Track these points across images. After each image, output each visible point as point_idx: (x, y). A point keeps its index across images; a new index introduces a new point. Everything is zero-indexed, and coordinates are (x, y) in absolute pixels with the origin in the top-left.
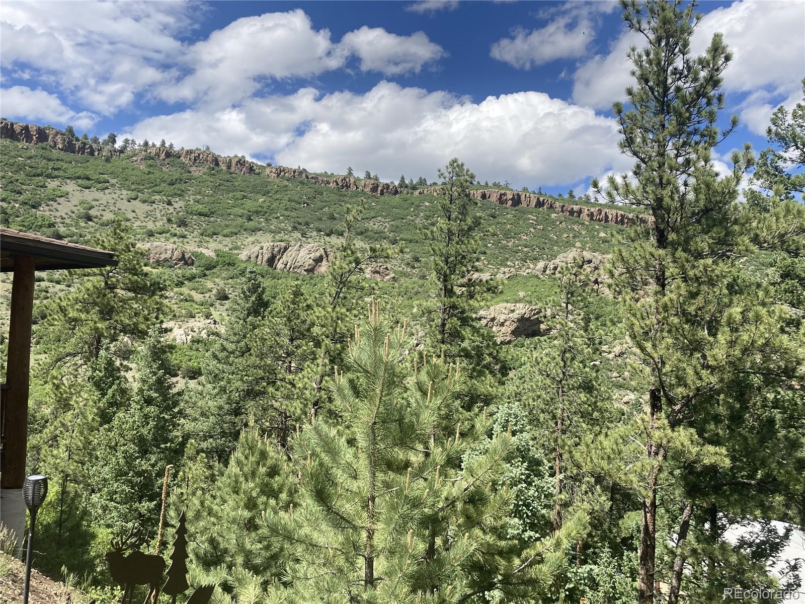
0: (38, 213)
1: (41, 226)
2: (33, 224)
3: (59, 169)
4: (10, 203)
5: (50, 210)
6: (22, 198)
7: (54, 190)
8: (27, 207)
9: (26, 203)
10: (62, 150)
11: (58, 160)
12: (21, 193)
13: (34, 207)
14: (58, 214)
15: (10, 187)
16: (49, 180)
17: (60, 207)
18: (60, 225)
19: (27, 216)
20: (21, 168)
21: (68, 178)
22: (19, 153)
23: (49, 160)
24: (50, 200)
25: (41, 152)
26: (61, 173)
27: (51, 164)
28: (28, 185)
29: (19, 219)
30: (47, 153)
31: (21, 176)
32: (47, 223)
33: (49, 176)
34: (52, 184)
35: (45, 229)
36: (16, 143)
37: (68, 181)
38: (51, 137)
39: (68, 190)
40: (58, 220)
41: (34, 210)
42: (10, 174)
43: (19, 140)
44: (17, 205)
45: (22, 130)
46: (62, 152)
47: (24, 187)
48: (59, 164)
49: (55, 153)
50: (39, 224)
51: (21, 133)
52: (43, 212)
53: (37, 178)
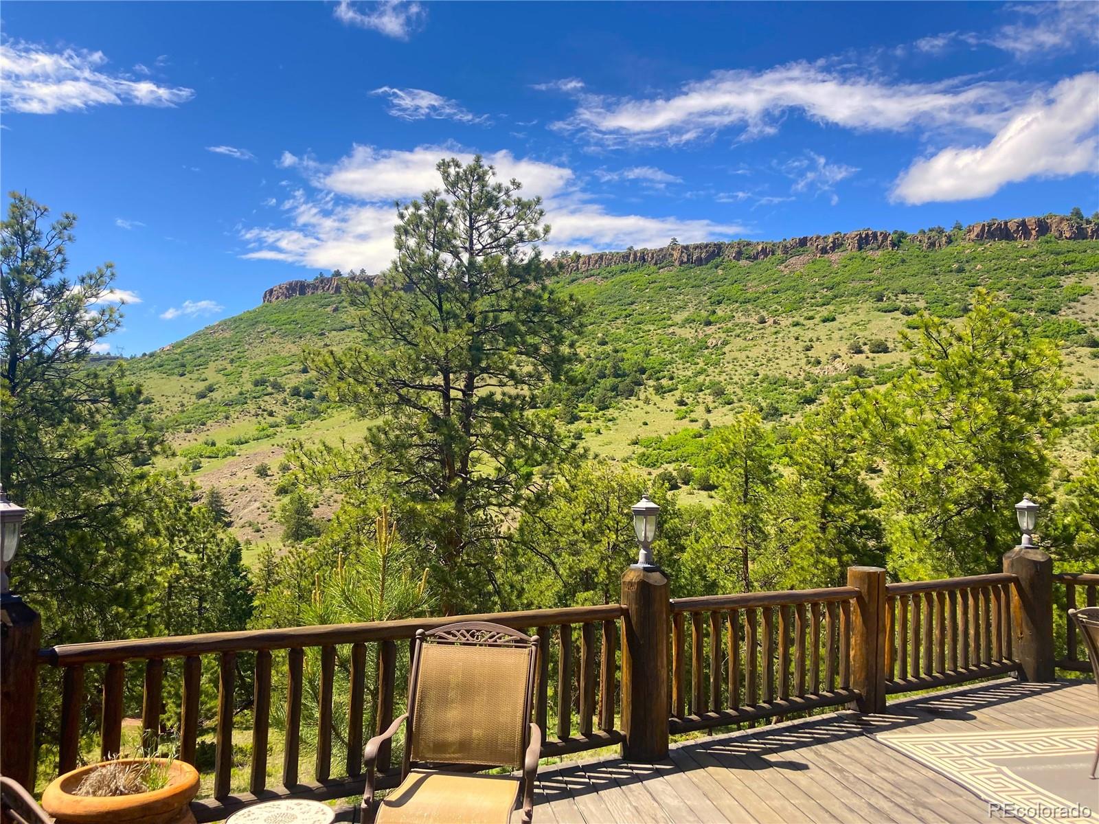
0: (1062, 318)
1: (1068, 334)
2: (1058, 333)
3: (1073, 262)
4: (1023, 313)
5: (1074, 313)
6: (1034, 304)
7: (1073, 289)
8: (1044, 314)
9: (1042, 310)
10: (1070, 238)
11: (1069, 252)
12: (1033, 299)
13: (1053, 312)
14: (1086, 316)
15: (1018, 294)
16: (1063, 278)
17: (1085, 308)
18: (1093, 329)
19: (1048, 324)
20: (1025, 270)
21: (1088, 271)
22: (1019, 254)
23: (1058, 254)
24: (1070, 301)
25: (1046, 246)
26: (1077, 266)
27: (1061, 258)
28: (1039, 288)
29: (1038, 329)
30: (1053, 246)
31: (1028, 279)
32: (1076, 328)
33: (1062, 273)
34: (1068, 282)
35: (1074, 337)
36: (1013, 243)
37: (1088, 274)
38: (1054, 226)
39: (1091, 285)
40: (1089, 323)
41: (1054, 316)
42: (1014, 279)
43: (1015, 239)
44: (1033, 314)
45: (1018, 227)
46: (1071, 242)
47: (1034, 291)
48: (1071, 256)
49: (1063, 245)
50: (1066, 331)
51: (1017, 231)
52: (1066, 315)
53: (1047, 278)
